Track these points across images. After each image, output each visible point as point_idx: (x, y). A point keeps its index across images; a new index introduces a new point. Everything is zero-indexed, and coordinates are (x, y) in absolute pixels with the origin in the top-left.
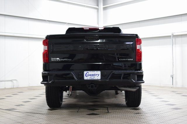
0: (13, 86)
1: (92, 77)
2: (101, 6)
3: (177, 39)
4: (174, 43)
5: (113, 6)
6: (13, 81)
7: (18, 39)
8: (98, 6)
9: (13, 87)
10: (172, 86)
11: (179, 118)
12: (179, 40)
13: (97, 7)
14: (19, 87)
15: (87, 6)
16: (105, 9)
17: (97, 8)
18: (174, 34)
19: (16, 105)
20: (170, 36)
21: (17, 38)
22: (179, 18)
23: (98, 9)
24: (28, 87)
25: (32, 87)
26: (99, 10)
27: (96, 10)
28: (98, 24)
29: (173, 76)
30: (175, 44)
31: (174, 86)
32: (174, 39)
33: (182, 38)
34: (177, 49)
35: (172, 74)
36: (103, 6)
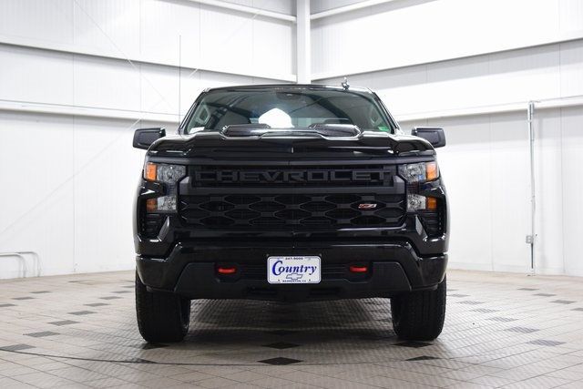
0: (25, 272)
2: (306, 16)
3: (545, 121)
4: (536, 135)
6: (21, 255)
7: (37, 121)
8: (296, 16)
9: (22, 276)
10: (529, 271)
11: (554, 374)
12: (552, 123)
13: (292, 18)
14: (41, 275)
15: (259, 15)
16: (316, 23)
17: (291, 22)
18: (538, 106)
20: (524, 112)
21: (37, 118)
22: (553, 54)
23: (293, 25)
24: (70, 275)
25: (85, 274)
26: (298, 29)
27: (288, 29)
28: (295, 72)
29: (532, 238)
30: (541, 137)
31: (538, 271)
32: (536, 122)
33: (563, 118)
34: (547, 152)
35: (530, 234)
36: (311, 14)
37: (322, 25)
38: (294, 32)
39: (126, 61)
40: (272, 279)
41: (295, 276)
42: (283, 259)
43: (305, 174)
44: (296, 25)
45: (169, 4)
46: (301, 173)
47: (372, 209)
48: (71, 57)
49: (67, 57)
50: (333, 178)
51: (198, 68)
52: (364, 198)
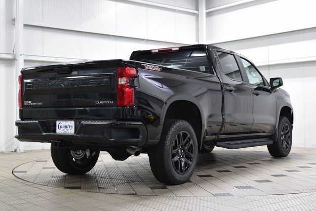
1: (65, 130)
2: (203, 11)
5: (223, 9)
8: (198, 11)
13: (196, 12)
15: (178, 10)
16: (209, 14)
17: (196, 14)
23: (197, 15)
26: (199, 17)
27: (194, 18)
28: (197, 40)
36: (206, 9)
37: (212, 15)
39: (109, 35)
48: (80, 34)
51: (146, 39)
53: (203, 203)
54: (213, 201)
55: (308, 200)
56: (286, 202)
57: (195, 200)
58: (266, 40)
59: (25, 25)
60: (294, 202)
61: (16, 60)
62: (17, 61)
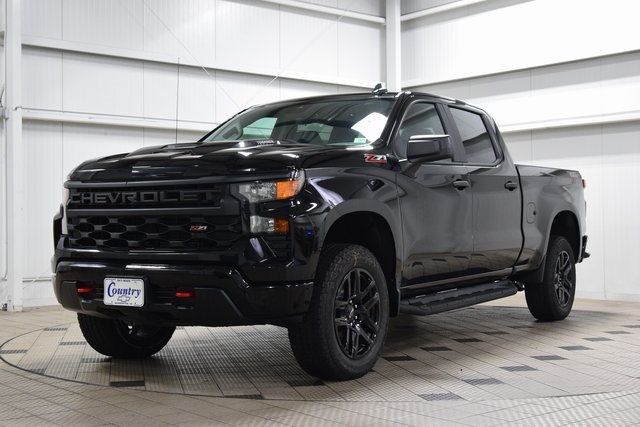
2: (396, 18)
8: (385, 18)
13: (381, 20)
15: (344, 17)
16: (407, 25)
17: (380, 24)
19: (588, 349)
23: (382, 27)
27: (376, 32)
36: (402, 15)
37: (414, 28)
38: (383, 36)
39: (199, 68)
40: (108, 300)
41: (124, 299)
42: (115, 280)
43: (139, 195)
44: (385, 26)
45: (238, 5)
46: (134, 194)
47: (203, 231)
48: (140, 64)
49: (137, 64)
50: (162, 199)
51: (277, 75)
52: (193, 220)
53: (395, 415)
54: (415, 411)
55: (611, 409)
56: (565, 412)
57: (378, 410)
58: (525, 79)
59: (25, 47)
60: (581, 413)
61: (6, 119)
62: (8, 122)
